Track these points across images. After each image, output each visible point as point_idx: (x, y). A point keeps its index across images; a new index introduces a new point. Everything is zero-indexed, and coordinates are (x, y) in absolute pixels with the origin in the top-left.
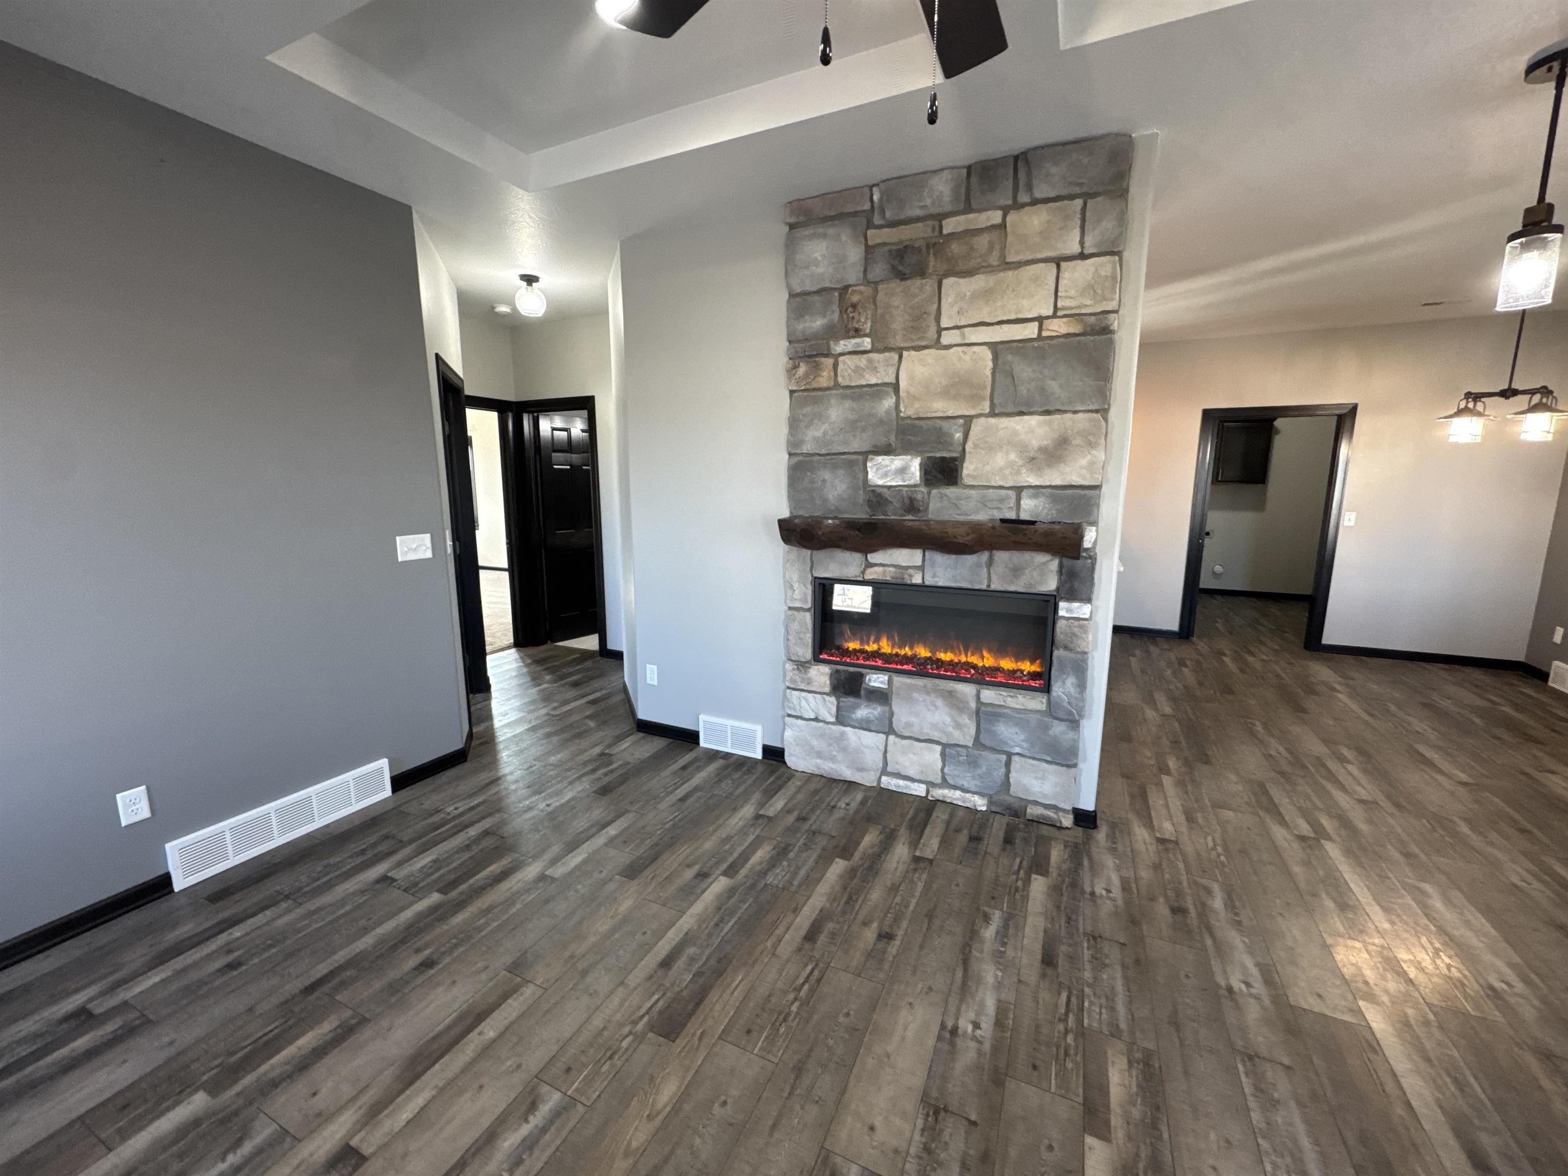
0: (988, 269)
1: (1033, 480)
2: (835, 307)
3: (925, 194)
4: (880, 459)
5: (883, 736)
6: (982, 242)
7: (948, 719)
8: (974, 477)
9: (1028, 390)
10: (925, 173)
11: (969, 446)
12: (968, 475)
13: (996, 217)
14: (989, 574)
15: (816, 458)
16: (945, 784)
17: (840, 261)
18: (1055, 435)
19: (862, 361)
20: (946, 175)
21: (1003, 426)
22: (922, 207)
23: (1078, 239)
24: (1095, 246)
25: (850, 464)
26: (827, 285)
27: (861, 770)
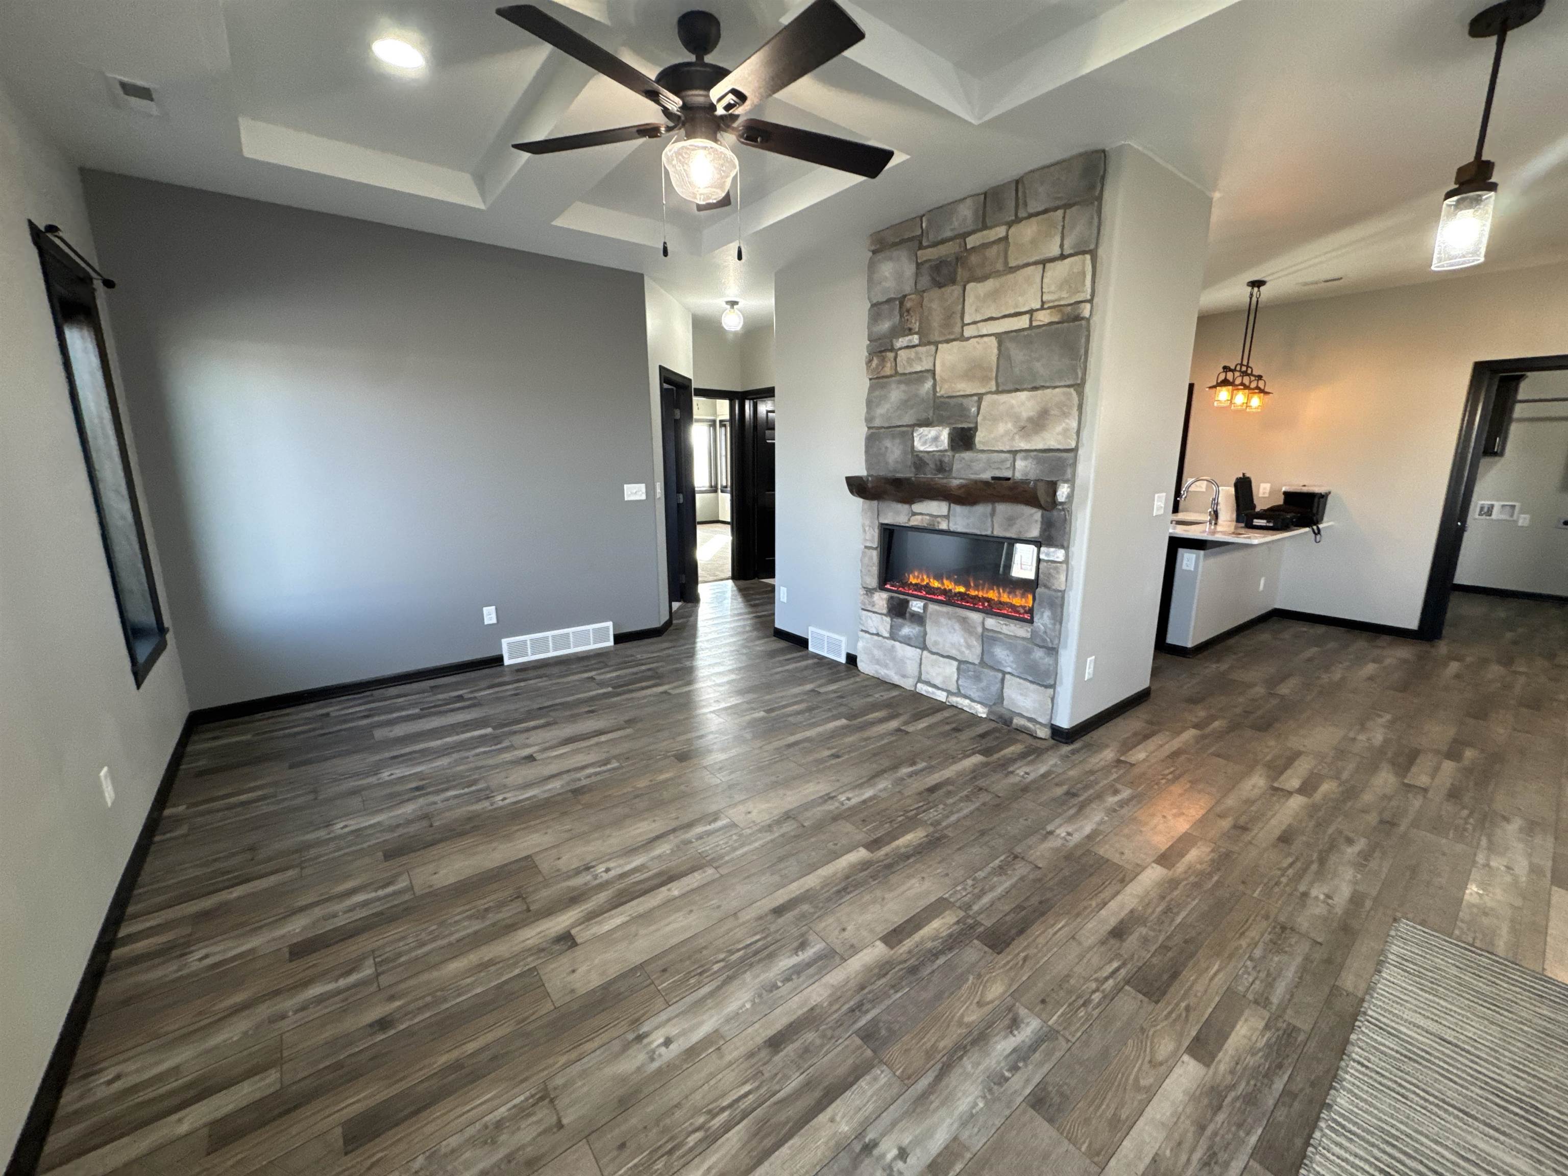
0: (997, 274)
1: (1024, 445)
2: (897, 312)
3: (954, 219)
4: (921, 430)
5: (919, 651)
6: (993, 252)
7: (962, 641)
8: (983, 443)
9: (1021, 371)
10: (953, 203)
11: (980, 418)
12: (980, 442)
13: (1001, 231)
14: (992, 522)
15: (883, 430)
16: (959, 694)
17: (899, 276)
18: (1038, 408)
19: (912, 353)
20: (969, 202)
21: (1002, 401)
22: (952, 230)
23: (1059, 243)
24: (1071, 248)
25: (903, 434)
26: (893, 296)
27: (904, 676)
